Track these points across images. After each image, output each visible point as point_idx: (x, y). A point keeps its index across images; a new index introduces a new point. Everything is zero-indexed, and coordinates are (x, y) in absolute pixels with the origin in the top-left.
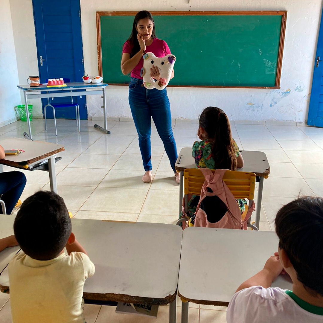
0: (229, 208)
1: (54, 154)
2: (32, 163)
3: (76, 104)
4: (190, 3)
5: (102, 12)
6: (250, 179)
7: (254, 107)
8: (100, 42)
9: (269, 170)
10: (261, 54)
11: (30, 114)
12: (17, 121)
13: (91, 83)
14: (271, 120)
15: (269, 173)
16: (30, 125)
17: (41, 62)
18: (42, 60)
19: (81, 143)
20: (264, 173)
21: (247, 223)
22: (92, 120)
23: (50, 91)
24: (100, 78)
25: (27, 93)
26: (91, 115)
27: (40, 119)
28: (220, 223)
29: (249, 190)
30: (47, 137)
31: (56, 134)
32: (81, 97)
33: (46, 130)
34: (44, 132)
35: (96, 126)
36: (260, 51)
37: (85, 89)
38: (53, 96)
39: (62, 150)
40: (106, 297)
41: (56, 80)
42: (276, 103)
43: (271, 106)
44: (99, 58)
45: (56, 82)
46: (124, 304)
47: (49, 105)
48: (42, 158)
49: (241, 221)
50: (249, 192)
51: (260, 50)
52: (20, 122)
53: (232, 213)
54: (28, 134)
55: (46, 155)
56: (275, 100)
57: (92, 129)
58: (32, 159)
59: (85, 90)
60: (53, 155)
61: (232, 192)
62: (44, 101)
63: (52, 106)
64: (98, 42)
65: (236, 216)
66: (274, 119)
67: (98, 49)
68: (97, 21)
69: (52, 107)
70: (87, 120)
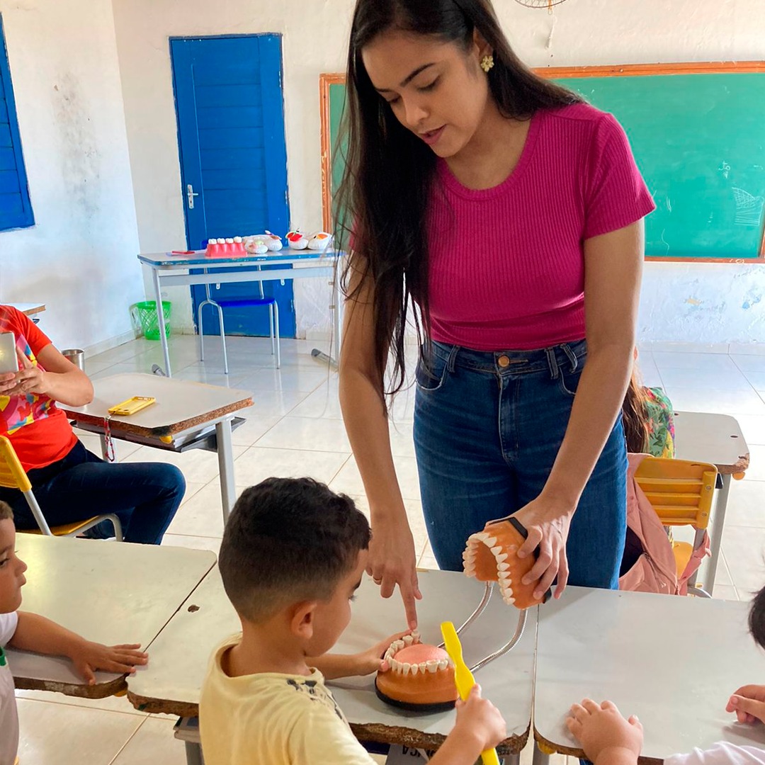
0: (645, 545)
1: (228, 412)
2: (181, 430)
3: (271, 301)
4: (550, 46)
5: (334, 75)
6: (701, 479)
7: (701, 309)
8: (327, 150)
9: (745, 458)
10: (726, 175)
11: (168, 321)
12: (137, 338)
13: (307, 249)
14: (745, 343)
15: (747, 466)
16: (167, 348)
17: (191, 199)
18: (191, 195)
19: (281, 392)
20: (735, 466)
21: (689, 585)
22: (305, 339)
23: (211, 268)
24: (326, 236)
25: (161, 272)
26: (303, 326)
27: (188, 334)
28: (625, 581)
29: (697, 506)
30: (205, 377)
31: (225, 370)
32: (283, 283)
33: (202, 360)
34: (197, 364)
35: (315, 353)
36: (726, 165)
37: (292, 264)
38: (219, 279)
39: (248, 404)
40: (368, 733)
41: (226, 243)
42: (758, 300)
43: (746, 306)
44: (325, 188)
45: (225, 246)
46: (405, 752)
47: (210, 301)
48: (203, 421)
49: (674, 579)
50: (697, 511)
51: (724, 163)
52: (143, 341)
53: (653, 558)
54: (163, 368)
55: (212, 415)
56: (756, 293)
57: (305, 361)
58: (180, 423)
59: (290, 266)
60: (228, 415)
61: (656, 510)
62: (197, 292)
63: (217, 305)
64: (322, 149)
65: (663, 567)
66: (750, 340)
67: (323, 167)
68: (323, 97)
69: (214, 306)
70: (295, 338)
